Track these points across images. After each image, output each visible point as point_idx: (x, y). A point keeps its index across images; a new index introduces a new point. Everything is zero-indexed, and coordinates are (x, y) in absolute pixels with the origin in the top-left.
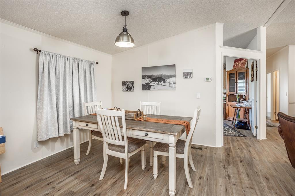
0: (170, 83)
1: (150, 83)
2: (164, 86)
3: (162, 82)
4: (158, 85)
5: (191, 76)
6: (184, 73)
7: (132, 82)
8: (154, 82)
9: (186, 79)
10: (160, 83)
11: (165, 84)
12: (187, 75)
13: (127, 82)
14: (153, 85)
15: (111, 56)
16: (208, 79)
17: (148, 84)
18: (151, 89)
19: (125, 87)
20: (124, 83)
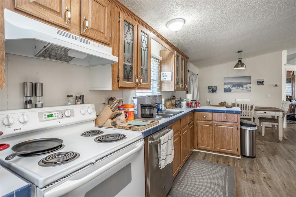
0: (247, 88)
1: (231, 87)
2: (242, 89)
3: (241, 87)
4: (237, 89)
5: (263, 83)
6: (258, 82)
7: (216, 87)
8: (234, 87)
9: (259, 85)
10: (239, 88)
11: (243, 88)
12: (260, 83)
13: (212, 87)
14: (234, 89)
15: (198, 69)
16: (276, 85)
17: (229, 88)
18: (232, 91)
19: (211, 90)
20: (209, 88)
